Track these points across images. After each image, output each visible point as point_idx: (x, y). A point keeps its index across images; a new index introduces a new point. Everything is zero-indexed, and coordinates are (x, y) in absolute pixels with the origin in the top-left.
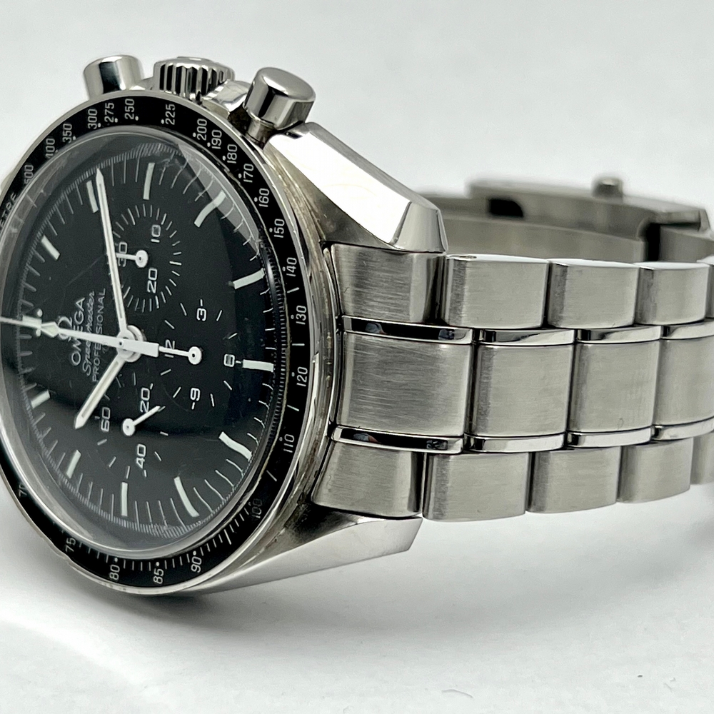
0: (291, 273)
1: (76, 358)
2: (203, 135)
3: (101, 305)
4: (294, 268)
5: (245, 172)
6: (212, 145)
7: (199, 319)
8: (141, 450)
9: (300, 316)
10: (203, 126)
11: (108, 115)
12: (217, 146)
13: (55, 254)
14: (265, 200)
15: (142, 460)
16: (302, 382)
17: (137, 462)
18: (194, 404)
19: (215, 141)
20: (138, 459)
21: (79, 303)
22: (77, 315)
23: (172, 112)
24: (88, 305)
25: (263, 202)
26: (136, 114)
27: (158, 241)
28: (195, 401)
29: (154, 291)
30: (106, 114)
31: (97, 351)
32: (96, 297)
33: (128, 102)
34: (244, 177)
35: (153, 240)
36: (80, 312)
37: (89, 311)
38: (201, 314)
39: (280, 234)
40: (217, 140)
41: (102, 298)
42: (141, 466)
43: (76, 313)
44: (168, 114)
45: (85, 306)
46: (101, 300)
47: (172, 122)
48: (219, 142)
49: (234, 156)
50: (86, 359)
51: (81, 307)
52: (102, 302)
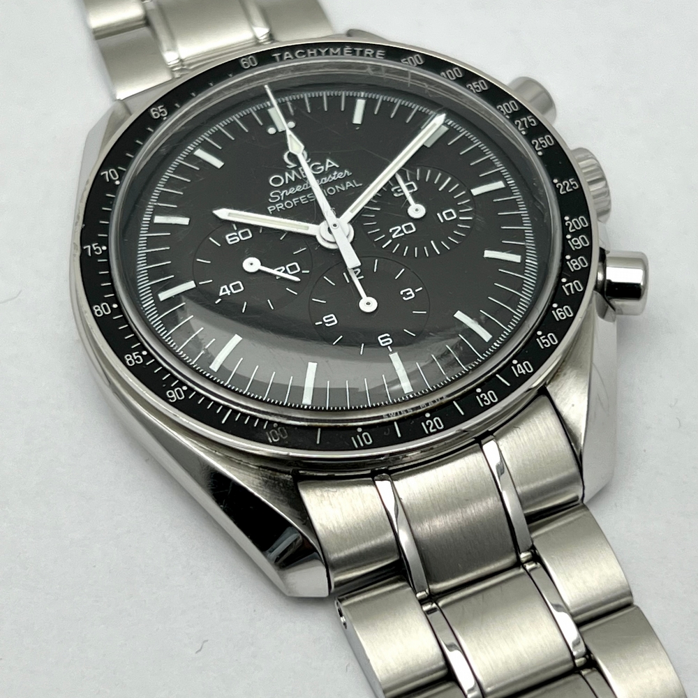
0: (517, 371)
1: (277, 181)
2: (573, 227)
4: (523, 372)
5: (571, 284)
6: (571, 239)
7: (402, 293)
8: (236, 287)
9: (486, 398)
10: (581, 225)
11: (523, 122)
12: (574, 246)
13: (357, 119)
14: (562, 316)
15: (228, 292)
16: (428, 427)
17: (222, 288)
18: (321, 323)
19: (576, 241)
20: (225, 287)
23: (571, 186)
24: (335, 173)
25: (559, 314)
26: (543, 150)
27: (442, 221)
28: (324, 323)
29: (394, 236)
30: (522, 120)
31: (299, 200)
32: (346, 178)
33: (548, 138)
34: (567, 285)
35: (439, 214)
36: (322, 167)
37: (330, 176)
38: (408, 294)
39: (543, 344)
40: (579, 243)
41: (351, 185)
42: (221, 294)
43: (319, 164)
44: (566, 184)
46: (349, 184)
47: (563, 191)
48: (578, 246)
49: (577, 266)
50: (283, 192)
51: (327, 166)
52: (347, 186)
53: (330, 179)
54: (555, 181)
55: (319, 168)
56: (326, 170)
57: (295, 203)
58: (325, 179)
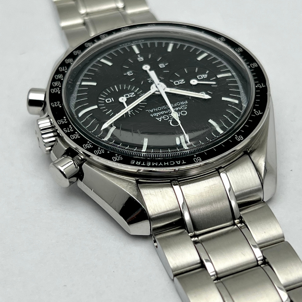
1: (184, 113)
2: (57, 89)
3: (153, 110)
4: (89, 44)
5: (64, 70)
6: (59, 85)
8: (200, 78)
10: (54, 90)
11: (69, 130)
12: (59, 83)
14: (70, 60)
15: (204, 76)
17: (206, 77)
19: (58, 84)
21: (160, 119)
22: (165, 119)
23: (54, 104)
24: (157, 116)
26: (63, 119)
28: (164, 65)
29: (133, 93)
31: (174, 105)
32: (152, 113)
33: (59, 123)
34: (65, 70)
35: (113, 101)
36: (163, 118)
38: (130, 74)
40: (56, 84)
41: (150, 111)
44: (56, 105)
45: (159, 116)
46: (152, 111)
47: (58, 103)
48: (57, 83)
49: (60, 76)
50: (181, 109)
51: (161, 118)
52: (152, 110)
53: (160, 113)
54: (60, 107)
55: (165, 118)
56: (161, 117)
57: (176, 104)
58: (162, 113)
